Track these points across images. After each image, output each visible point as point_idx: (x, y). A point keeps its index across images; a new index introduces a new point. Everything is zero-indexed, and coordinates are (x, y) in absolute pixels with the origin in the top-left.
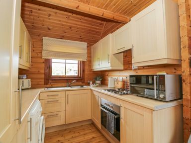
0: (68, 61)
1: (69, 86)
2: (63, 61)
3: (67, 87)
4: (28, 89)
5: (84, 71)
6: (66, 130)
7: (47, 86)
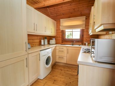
0: (74, 30)
1: (73, 45)
2: (71, 30)
3: (71, 45)
4: (54, 44)
5: (83, 36)
6: (68, 66)
7: (63, 44)
